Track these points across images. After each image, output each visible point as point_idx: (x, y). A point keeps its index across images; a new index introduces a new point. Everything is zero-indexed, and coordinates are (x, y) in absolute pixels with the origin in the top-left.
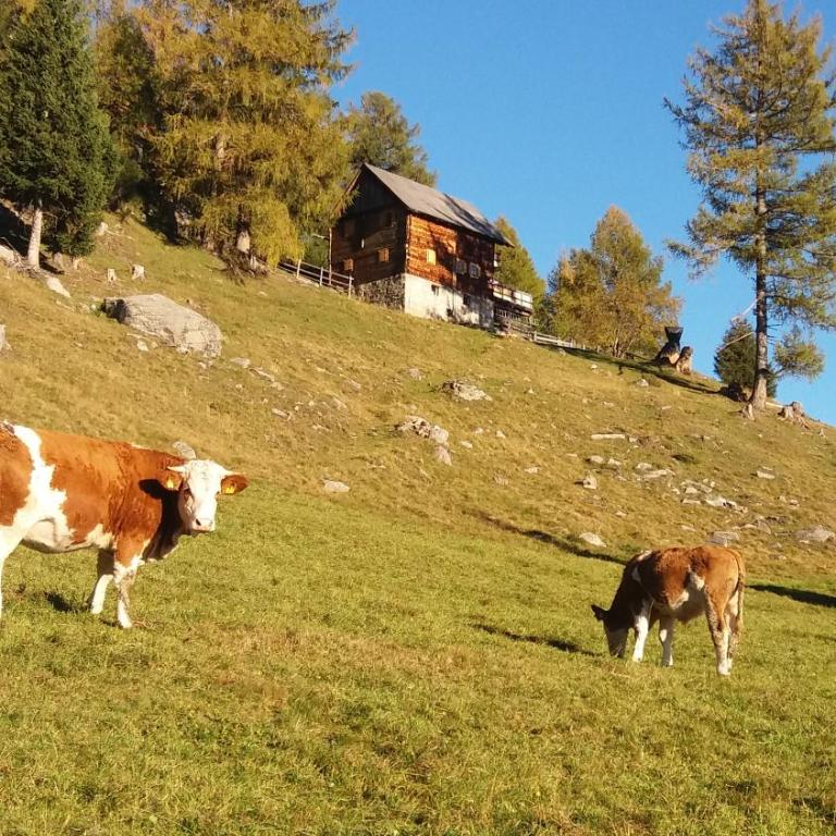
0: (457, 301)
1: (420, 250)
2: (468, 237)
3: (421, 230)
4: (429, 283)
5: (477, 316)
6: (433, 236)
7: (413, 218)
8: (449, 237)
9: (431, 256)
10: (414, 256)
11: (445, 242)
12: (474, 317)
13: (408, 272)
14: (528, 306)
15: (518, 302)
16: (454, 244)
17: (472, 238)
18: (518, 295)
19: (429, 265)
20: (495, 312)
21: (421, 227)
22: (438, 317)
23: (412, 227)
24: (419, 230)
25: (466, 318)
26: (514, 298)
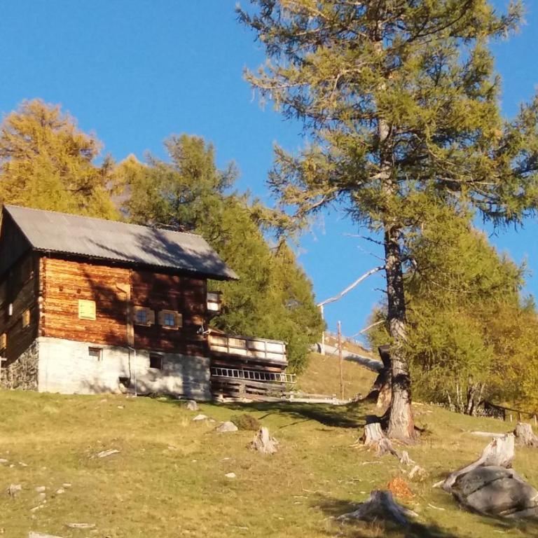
0: (139, 364)
1: (66, 304)
2: (158, 275)
3: (67, 276)
4: (85, 346)
5: (179, 381)
6: (90, 282)
7: (50, 261)
8: (121, 280)
9: (87, 309)
10: (54, 312)
11: (114, 287)
12: (173, 383)
13: (44, 335)
14: (281, 358)
15: (261, 356)
16: (127, 288)
17: (164, 277)
18: (259, 345)
19: (83, 321)
20: (212, 372)
21: (64, 272)
22: (104, 389)
23: (48, 274)
24: (62, 276)
25: (156, 385)
26: (253, 350)
